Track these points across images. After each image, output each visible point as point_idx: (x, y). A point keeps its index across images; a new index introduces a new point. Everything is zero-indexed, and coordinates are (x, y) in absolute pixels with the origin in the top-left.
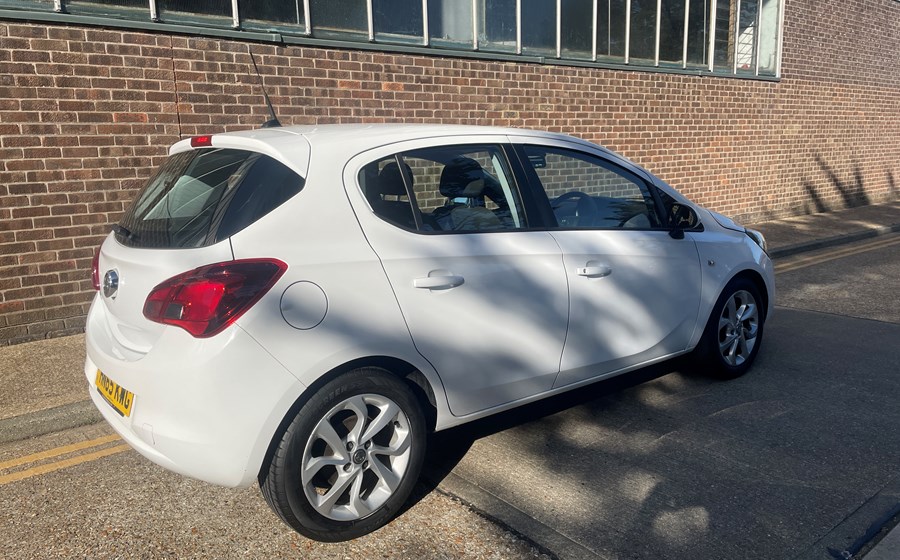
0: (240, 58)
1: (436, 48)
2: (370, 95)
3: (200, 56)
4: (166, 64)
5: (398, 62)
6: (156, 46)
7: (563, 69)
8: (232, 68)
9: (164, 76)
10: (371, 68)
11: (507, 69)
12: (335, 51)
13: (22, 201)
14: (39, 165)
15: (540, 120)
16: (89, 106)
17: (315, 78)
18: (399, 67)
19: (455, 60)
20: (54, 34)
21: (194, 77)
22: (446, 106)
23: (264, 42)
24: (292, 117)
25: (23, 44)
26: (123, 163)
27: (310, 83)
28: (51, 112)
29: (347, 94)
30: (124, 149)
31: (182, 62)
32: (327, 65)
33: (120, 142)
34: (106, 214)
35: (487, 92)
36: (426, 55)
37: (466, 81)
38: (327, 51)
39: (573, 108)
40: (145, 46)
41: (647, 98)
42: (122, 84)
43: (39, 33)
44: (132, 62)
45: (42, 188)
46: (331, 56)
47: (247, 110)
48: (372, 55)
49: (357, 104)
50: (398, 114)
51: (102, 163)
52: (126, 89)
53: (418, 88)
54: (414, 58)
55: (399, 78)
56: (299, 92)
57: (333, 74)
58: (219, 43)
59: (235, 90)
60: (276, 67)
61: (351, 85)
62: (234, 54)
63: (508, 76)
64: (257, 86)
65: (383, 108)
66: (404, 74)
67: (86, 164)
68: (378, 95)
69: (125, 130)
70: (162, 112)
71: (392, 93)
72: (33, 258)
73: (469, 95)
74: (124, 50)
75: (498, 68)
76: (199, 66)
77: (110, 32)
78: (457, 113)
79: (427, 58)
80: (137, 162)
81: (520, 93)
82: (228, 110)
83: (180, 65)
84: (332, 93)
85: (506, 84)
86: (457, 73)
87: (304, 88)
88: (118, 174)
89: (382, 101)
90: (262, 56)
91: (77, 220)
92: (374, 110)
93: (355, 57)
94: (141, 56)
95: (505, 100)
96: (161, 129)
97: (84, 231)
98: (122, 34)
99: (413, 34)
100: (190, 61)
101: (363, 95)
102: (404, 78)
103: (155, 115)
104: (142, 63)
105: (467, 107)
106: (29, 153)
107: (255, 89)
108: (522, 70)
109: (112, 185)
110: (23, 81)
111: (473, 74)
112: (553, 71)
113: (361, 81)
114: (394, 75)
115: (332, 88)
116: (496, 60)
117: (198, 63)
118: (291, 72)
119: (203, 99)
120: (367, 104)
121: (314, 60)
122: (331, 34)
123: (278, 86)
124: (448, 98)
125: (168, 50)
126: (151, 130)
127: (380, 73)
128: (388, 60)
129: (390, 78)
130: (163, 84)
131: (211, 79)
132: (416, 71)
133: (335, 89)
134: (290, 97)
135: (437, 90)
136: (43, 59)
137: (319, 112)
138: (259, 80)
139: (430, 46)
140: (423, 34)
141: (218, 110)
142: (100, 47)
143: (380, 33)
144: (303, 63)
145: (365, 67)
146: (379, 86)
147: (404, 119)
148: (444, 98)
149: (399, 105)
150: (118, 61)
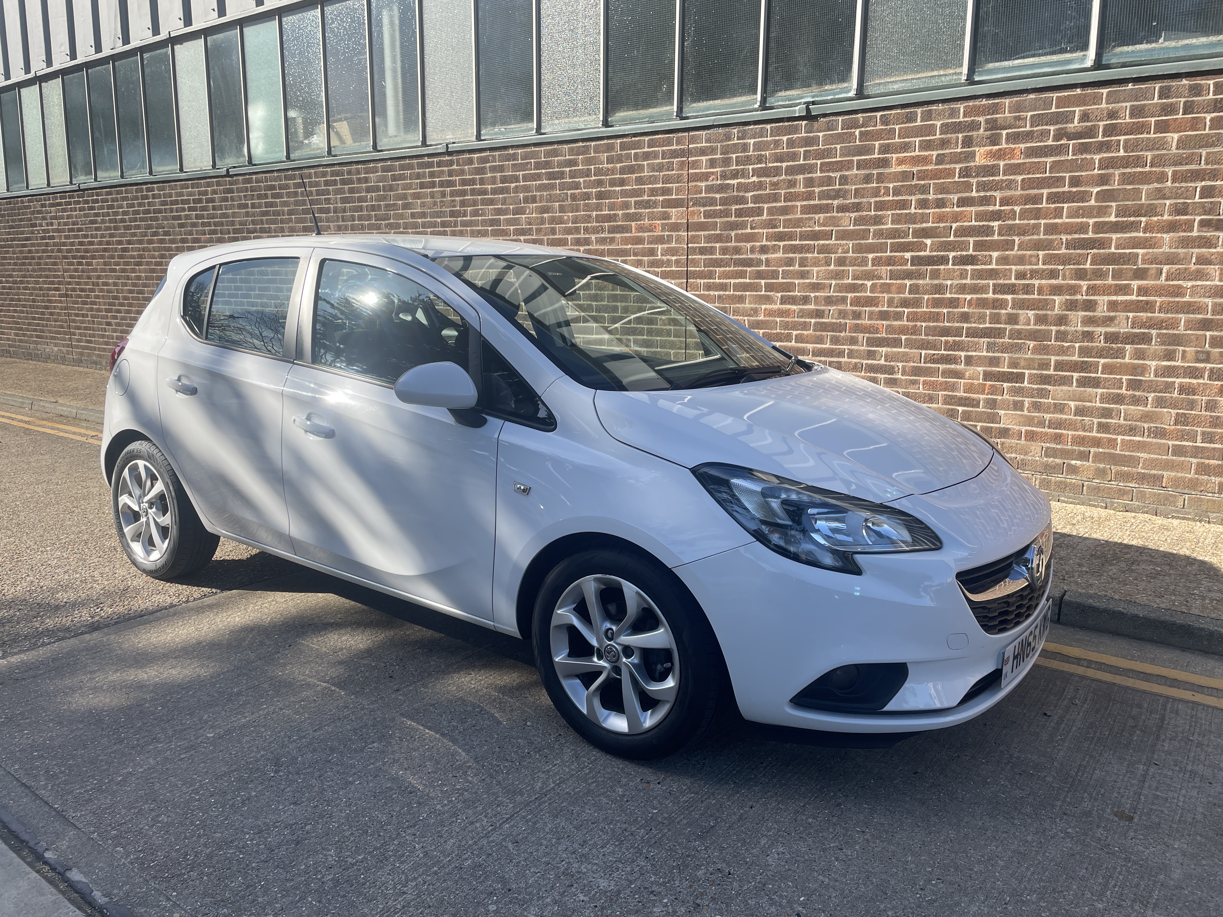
0: (758, 147)
1: (1124, 65)
2: (950, 173)
3: (714, 150)
4: (682, 165)
5: (1016, 109)
6: (674, 147)
8: (748, 160)
9: (679, 179)
10: (957, 128)
12: (893, 112)
16: (616, 217)
17: (855, 158)
18: (1018, 118)
20: (596, 150)
21: (705, 177)
22: (1126, 179)
23: (789, 120)
24: (817, 216)
25: (575, 163)
27: (848, 165)
28: (589, 225)
29: (905, 176)
31: (696, 161)
32: (877, 135)
33: (635, 255)
36: (1084, 85)
37: (1196, 122)
38: (879, 114)
40: (664, 148)
42: (642, 192)
43: (586, 150)
44: (652, 168)
46: (885, 121)
47: (760, 212)
48: (961, 107)
49: (924, 190)
50: (1005, 201)
52: (646, 198)
53: (1061, 150)
54: (1055, 95)
55: (1014, 138)
56: (829, 181)
57: (885, 149)
58: (735, 131)
59: (746, 188)
60: (802, 150)
61: (916, 160)
62: (752, 141)
64: (775, 179)
65: (974, 194)
66: (1028, 128)
68: (966, 172)
69: (641, 241)
70: (673, 221)
71: (996, 167)
73: (1204, 152)
74: (647, 156)
76: (712, 163)
77: (637, 139)
78: (1159, 190)
79: (1089, 90)
82: (739, 213)
83: (695, 165)
84: (881, 178)
86: (1170, 109)
87: (838, 175)
89: (974, 181)
90: (785, 138)
92: (955, 197)
93: (928, 116)
94: (660, 161)
96: (670, 239)
98: (647, 138)
99: (1063, 51)
100: (704, 158)
101: (935, 175)
102: (1028, 136)
103: (667, 224)
104: (660, 168)
105: (1197, 175)
107: (772, 184)
110: (574, 197)
113: (935, 153)
114: (1004, 132)
115: (881, 171)
117: (711, 160)
118: (822, 155)
119: (713, 202)
120: (942, 189)
121: (857, 133)
122: (896, 87)
123: (801, 177)
124: (1139, 162)
125: (684, 149)
126: (660, 240)
127: (975, 133)
128: (995, 109)
129: (994, 140)
130: (677, 189)
131: (724, 176)
132: (1056, 119)
133: (887, 171)
134: (817, 190)
135: (1108, 150)
136: (587, 176)
137: (857, 207)
138: (777, 171)
139: (1098, 65)
140: (1085, 47)
141: (727, 214)
142: (628, 156)
143: (991, 65)
144: (840, 138)
145: (946, 128)
146: (971, 156)
147: (1017, 209)
148: (1125, 162)
149: (1010, 185)
150: (641, 168)
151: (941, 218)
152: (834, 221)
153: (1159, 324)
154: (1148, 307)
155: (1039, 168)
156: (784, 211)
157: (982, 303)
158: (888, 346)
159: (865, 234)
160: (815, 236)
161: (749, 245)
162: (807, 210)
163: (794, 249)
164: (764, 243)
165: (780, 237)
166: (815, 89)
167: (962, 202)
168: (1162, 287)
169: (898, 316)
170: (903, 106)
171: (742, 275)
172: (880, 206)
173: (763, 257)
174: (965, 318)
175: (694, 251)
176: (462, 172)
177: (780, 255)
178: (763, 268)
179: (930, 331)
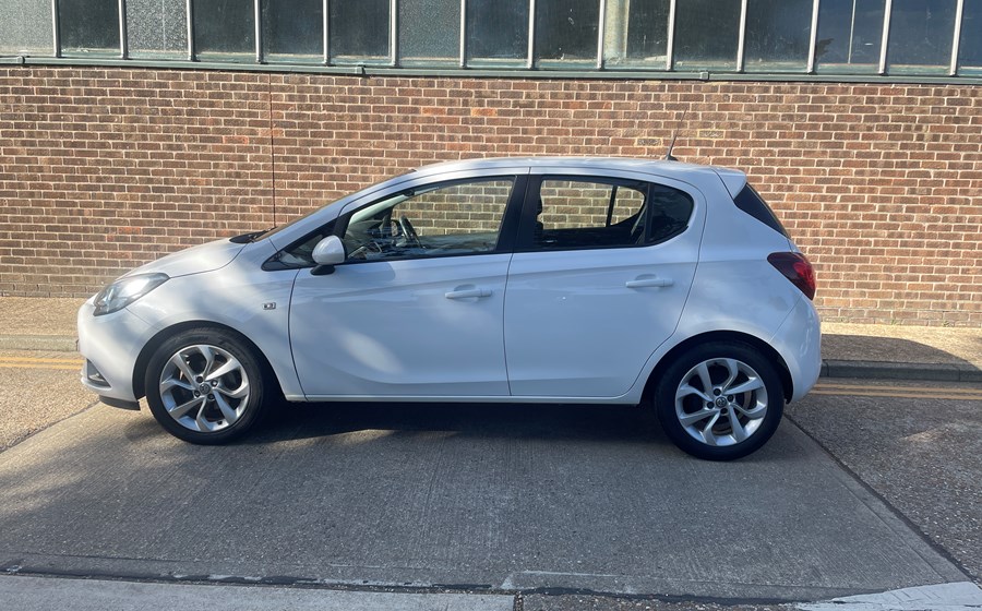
0: (326, 90)
1: (545, 70)
2: (457, 121)
3: (292, 89)
4: (265, 97)
5: (493, 86)
6: (258, 83)
7: (745, 85)
8: (319, 99)
9: (263, 106)
10: (459, 94)
11: (645, 88)
12: (420, 79)
13: (159, 198)
14: (172, 173)
15: (699, 148)
16: (206, 131)
17: (397, 106)
18: (493, 92)
19: (567, 82)
20: (186, 78)
21: (286, 107)
22: (551, 132)
23: (349, 75)
24: (372, 141)
25: (166, 86)
26: (229, 175)
27: (392, 110)
28: (181, 135)
29: (430, 120)
30: (230, 164)
31: (278, 95)
32: (411, 93)
33: (226, 159)
34: (213, 213)
35: (613, 115)
36: (527, 78)
37: (582, 105)
38: (411, 80)
39: (759, 135)
40: (250, 83)
41: (924, 120)
42: (231, 114)
43: (176, 77)
44: (239, 96)
45: (172, 190)
46: (415, 84)
47: (330, 135)
48: (461, 81)
49: (441, 129)
50: (488, 140)
51: (214, 174)
52: (234, 117)
53: (516, 113)
54: (512, 82)
55: (492, 104)
56: (380, 119)
57: (416, 102)
58: (309, 78)
59: (320, 118)
60: (359, 96)
61: (436, 111)
62: (322, 86)
63: (648, 97)
64: (341, 114)
65: (471, 134)
66: (499, 99)
67: (203, 175)
68: (465, 121)
69: (231, 149)
70: (259, 136)
71: (482, 119)
72: (163, 240)
73: (586, 120)
74: (234, 87)
75: (631, 88)
76: (291, 98)
77: (224, 73)
78: (566, 139)
79: (529, 81)
80: (238, 175)
81: (665, 116)
82: (314, 135)
83: (277, 98)
84: (414, 120)
85: (644, 107)
86: (569, 96)
87: (385, 115)
88: (224, 183)
89: (470, 127)
90: (346, 87)
91: (194, 216)
92: (460, 136)
93: (441, 85)
94: (246, 92)
95: (641, 125)
96: (257, 149)
97: (198, 225)
98: (233, 74)
99: (513, 57)
100: (284, 94)
101: (448, 121)
102: (499, 103)
103: (254, 138)
104: (246, 97)
105: (583, 133)
106: (165, 164)
107: (339, 117)
108: (671, 89)
109: (219, 191)
110: (164, 112)
111: (593, 97)
112: (726, 89)
113: (447, 108)
114: (486, 100)
115: (414, 115)
116: (629, 79)
117: (290, 96)
118: (373, 101)
119: (292, 125)
120: (452, 130)
121: (397, 89)
122: (419, 64)
123: (359, 114)
124: (556, 123)
125: (267, 86)
126: (249, 150)
127: (469, 99)
128: (480, 86)
129: (481, 104)
130: (262, 114)
131: (300, 108)
132: (514, 95)
133: (418, 116)
134: (371, 123)
135: (541, 115)
136: (178, 97)
137: (400, 137)
138: (342, 109)
139: (534, 68)
140: (526, 56)
141: (305, 134)
142: (217, 86)
143: (476, 59)
144: (386, 92)
145: (452, 93)
146: (468, 112)
147: (495, 145)
148: (550, 123)
149: (491, 130)
150: (229, 96)
151: (452, 148)
152: (384, 145)
153: (569, 211)
154: (563, 202)
155: (505, 122)
156: (349, 135)
157: (479, 199)
158: (424, 225)
159: (405, 155)
160: (372, 154)
161: (323, 157)
162: (363, 136)
163: (357, 161)
164: (335, 156)
165: (346, 153)
166: (366, 58)
167: (465, 139)
168: (569, 191)
169: (430, 207)
170: (426, 77)
171: (319, 177)
172: (414, 137)
173: (334, 166)
174: (469, 207)
175: (278, 159)
176: (41, 82)
177: (347, 165)
178: (335, 173)
179: (449, 216)
